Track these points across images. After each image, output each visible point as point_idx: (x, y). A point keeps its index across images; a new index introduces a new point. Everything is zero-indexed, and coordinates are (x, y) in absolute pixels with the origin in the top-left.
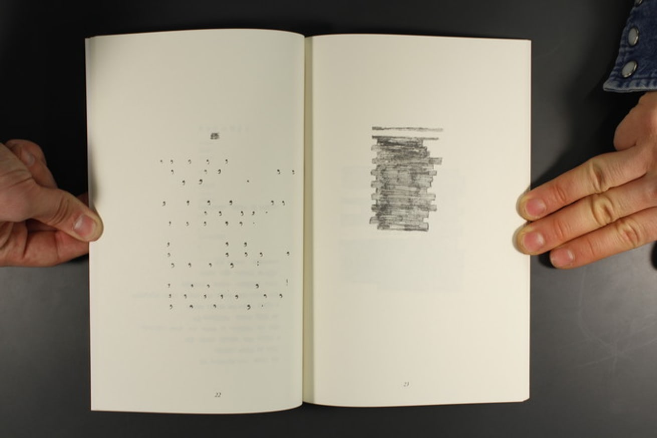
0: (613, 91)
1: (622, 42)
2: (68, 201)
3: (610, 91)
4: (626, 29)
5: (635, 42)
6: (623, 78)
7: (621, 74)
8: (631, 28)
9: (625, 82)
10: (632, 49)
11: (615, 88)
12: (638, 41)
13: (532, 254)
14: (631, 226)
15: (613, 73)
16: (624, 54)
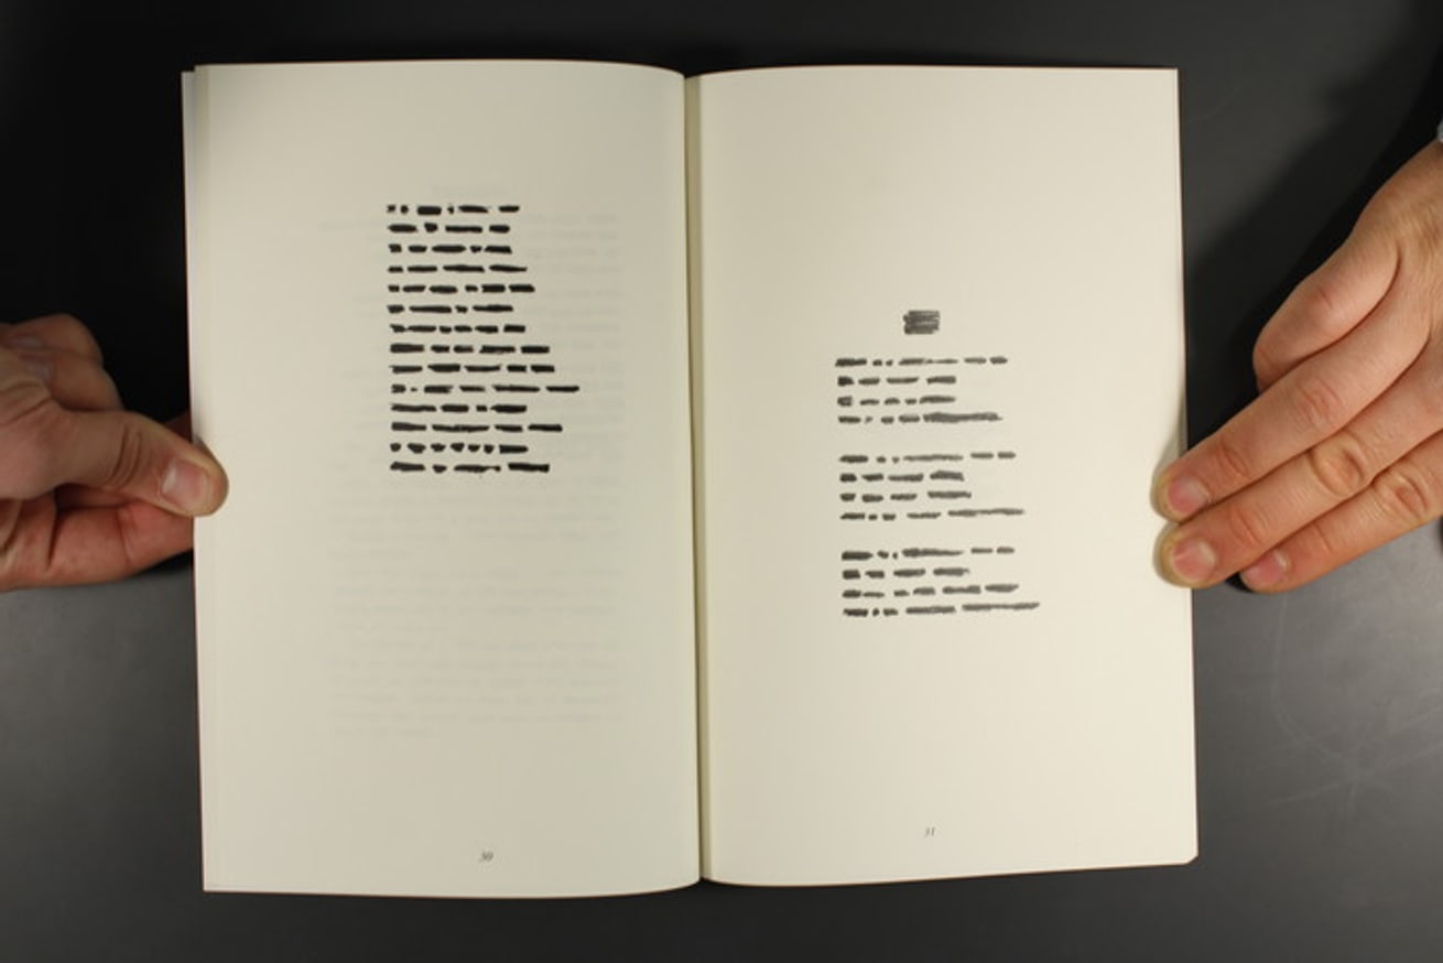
2: (140, 435)
13: (1195, 587)
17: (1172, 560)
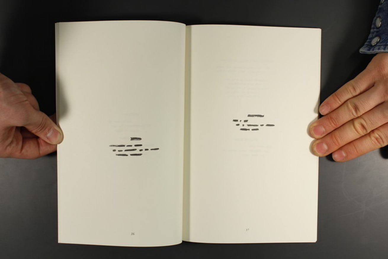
0: (365, 53)
1: (373, 26)
2: (46, 119)
3: (363, 53)
4: (375, 18)
5: (380, 26)
6: (372, 46)
7: (371, 44)
8: (377, 17)
9: (372, 48)
10: (378, 30)
11: (366, 51)
12: (381, 25)
14: (378, 135)
15: (366, 43)
16: (373, 33)
17: (315, 149)
